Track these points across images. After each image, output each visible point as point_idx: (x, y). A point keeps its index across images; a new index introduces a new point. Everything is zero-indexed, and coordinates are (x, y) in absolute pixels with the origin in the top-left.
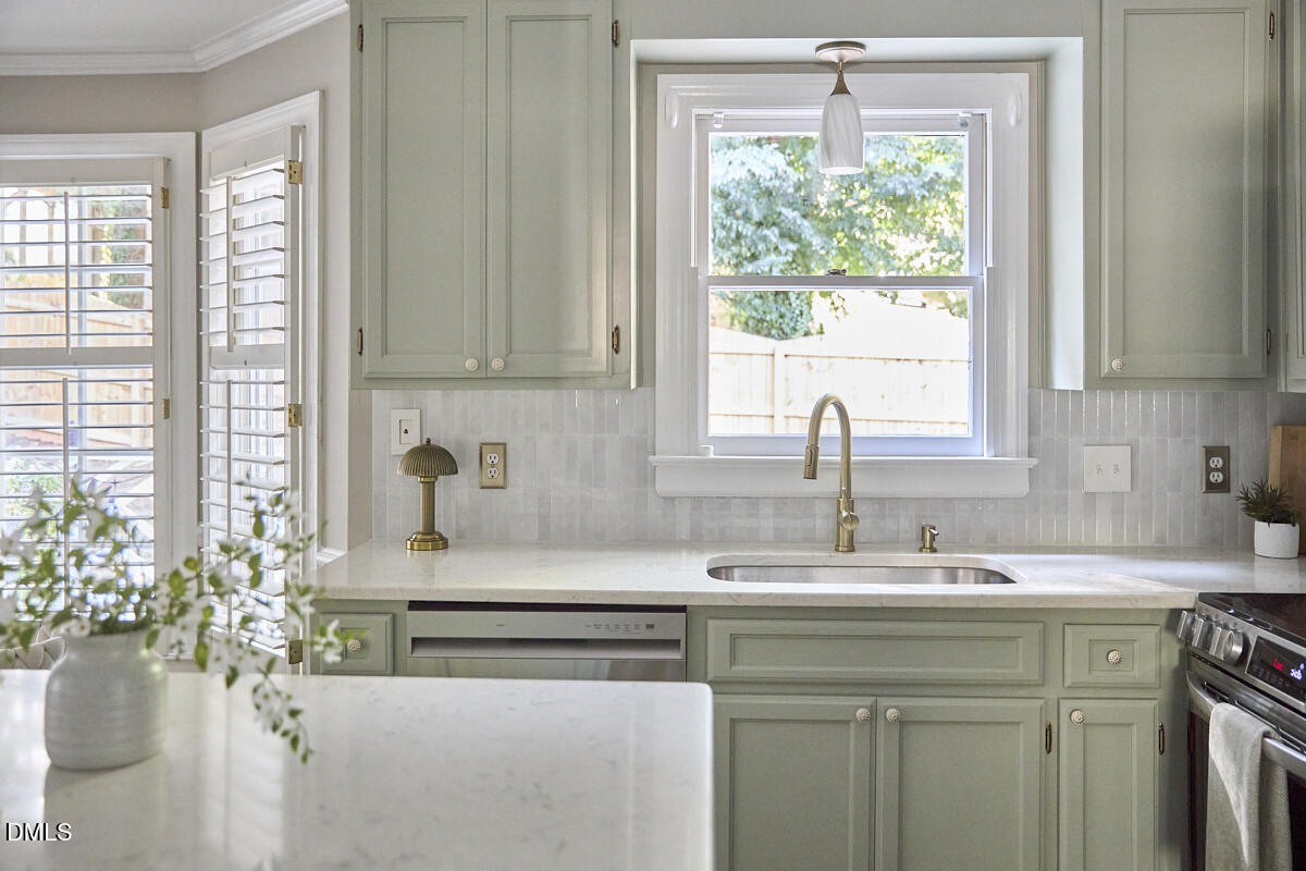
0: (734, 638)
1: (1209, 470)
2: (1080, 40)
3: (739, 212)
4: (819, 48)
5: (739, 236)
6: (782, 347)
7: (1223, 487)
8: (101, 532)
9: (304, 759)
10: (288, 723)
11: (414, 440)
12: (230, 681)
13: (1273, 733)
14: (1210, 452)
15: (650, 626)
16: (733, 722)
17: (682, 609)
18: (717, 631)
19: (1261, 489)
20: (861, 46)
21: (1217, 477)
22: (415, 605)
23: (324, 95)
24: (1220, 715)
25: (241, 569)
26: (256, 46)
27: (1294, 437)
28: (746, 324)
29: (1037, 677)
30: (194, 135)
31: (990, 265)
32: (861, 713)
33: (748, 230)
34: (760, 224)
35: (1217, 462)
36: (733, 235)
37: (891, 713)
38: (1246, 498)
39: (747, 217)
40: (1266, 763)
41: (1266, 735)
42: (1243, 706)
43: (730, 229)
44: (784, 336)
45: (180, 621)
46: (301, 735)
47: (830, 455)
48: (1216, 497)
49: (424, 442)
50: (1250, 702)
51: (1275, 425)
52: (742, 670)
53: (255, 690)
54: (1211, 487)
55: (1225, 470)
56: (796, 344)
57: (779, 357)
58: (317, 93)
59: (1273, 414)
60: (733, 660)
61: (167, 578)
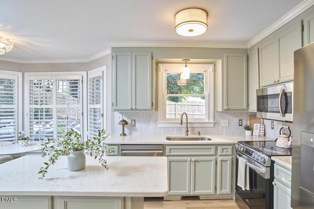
0: (170, 149)
1: (239, 123)
2: (221, 60)
3: (170, 83)
4: (183, 60)
5: (170, 86)
6: (177, 103)
7: (241, 125)
8: (75, 136)
9: (107, 170)
10: (105, 164)
11: (121, 119)
12: (95, 158)
13: (247, 161)
14: (240, 120)
15: (157, 147)
16: (170, 162)
17: (162, 145)
18: (167, 148)
19: (247, 126)
20: (189, 60)
21: (240, 124)
22: (121, 145)
23: (107, 66)
24: (240, 159)
25: (97, 141)
26: (96, 59)
27: (251, 118)
28: (172, 100)
29: (215, 154)
30: (86, 72)
31: (208, 93)
32: (189, 160)
33: (172, 85)
34: (174, 85)
35: (240, 122)
36: (169, 86)
37: (193, 160)
38: (245, 127)
39: (172, 83)
40: (246, 166)
41: (246, 161)
42: (243, 157)
43: (169, 85)
44: (177, 102)
45: (88, 149)
46: (106, 166)
47: (184, 121)
48: (240, 127)
49: (123, 120)
50: (244, 157)
51: (249, 116)
52: (171, 154)
53: (99, 159)
54: (240, 125)
55: (242, 123)
56: (179, 103)
57: (177, 105)
58: (106, 66)
59: (248, 115)
60: (170, 152)
61: (85, 142)
